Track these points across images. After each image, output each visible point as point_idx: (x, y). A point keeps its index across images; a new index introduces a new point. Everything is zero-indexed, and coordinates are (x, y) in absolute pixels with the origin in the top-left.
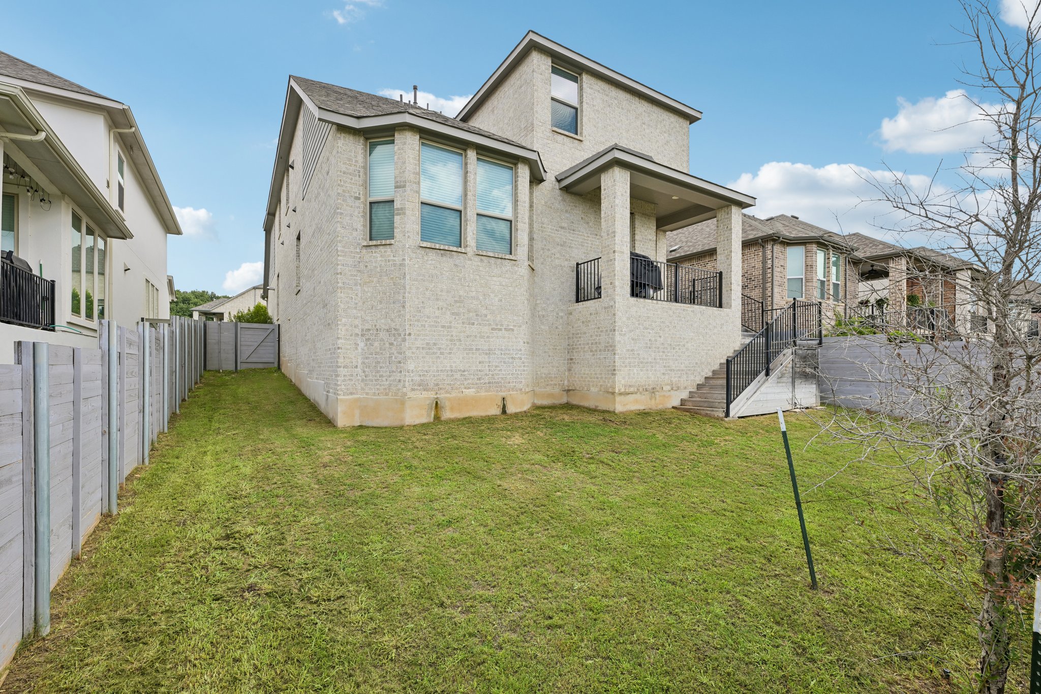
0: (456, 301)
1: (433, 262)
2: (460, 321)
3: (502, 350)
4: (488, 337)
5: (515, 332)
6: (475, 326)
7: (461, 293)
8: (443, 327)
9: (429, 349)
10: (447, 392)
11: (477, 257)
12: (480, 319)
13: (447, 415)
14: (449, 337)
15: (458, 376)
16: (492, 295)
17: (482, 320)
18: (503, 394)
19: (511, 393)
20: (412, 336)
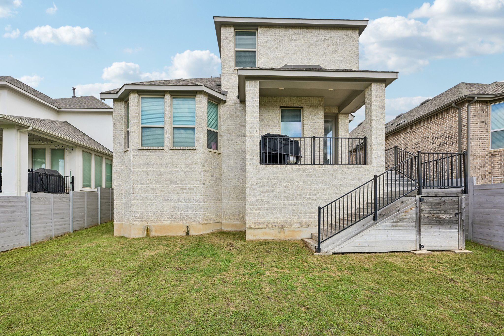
0: (158, 175)
1: (146, 156)
2: (161, 185)
3: (186, 200)
4: (178, 193)
5: (195, 190)
6: (170, 188)
7: (161, 171)
8: (151, 189)
9: (144, 200)
10: (153, 222)
11: (171, 150)
12: (172, 184)
13: (153, 234)
14: (154, 194)
15: (159, 214)
16: (180, 170)
17: (174, 184)
18: (187, 224)
19: (193, 224)
20: (135, 194)
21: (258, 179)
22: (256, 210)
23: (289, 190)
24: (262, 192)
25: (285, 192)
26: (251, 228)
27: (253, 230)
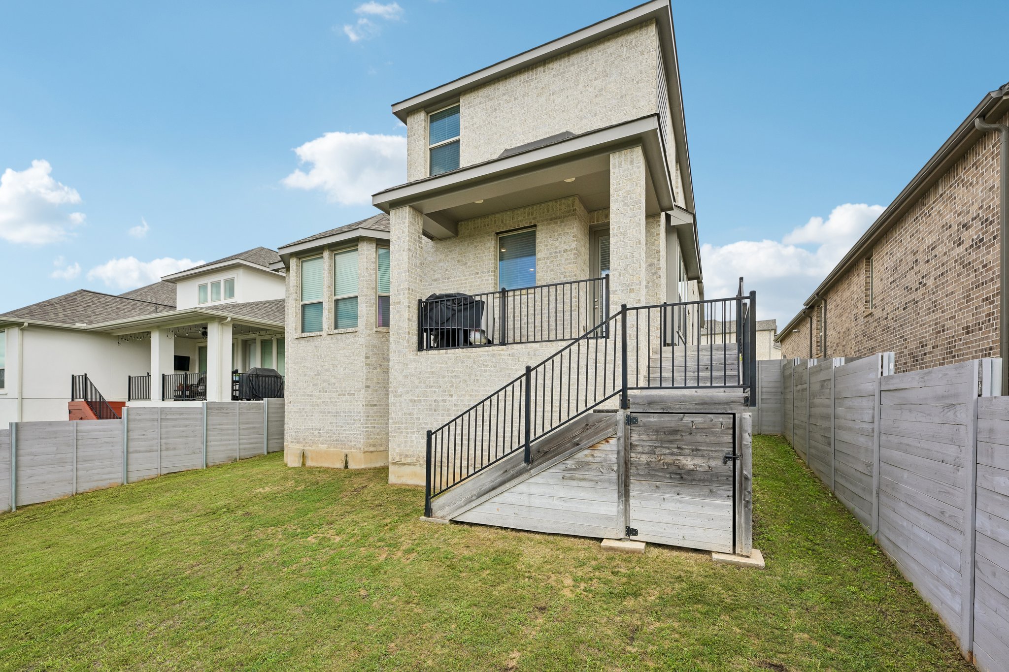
0: (316, 375)
1: (303, 348)
2: (318, 390)
3: (345, 412)
4: (336, 402)
5: (356, 396)
6: (327, 393)
7: (319, 368)
8: (308, 395)
9: (300, 412)
10: (310, 446)
11: (329, 336)
12: (330, 387)
13: (309, 463)
14: (311, 404)
15: (316, 433)
16: (339, 366)
17: (332, 388)
18: (346, 451)
19: (353, 451)
20: (292, 404)
21: (406, 377)
22: (402, 432)
23: (451, 396)
24: (411, 401)
25: (444, 401)
26: (394, 464)
27: (397, 466)
